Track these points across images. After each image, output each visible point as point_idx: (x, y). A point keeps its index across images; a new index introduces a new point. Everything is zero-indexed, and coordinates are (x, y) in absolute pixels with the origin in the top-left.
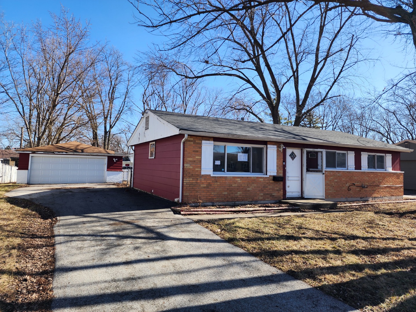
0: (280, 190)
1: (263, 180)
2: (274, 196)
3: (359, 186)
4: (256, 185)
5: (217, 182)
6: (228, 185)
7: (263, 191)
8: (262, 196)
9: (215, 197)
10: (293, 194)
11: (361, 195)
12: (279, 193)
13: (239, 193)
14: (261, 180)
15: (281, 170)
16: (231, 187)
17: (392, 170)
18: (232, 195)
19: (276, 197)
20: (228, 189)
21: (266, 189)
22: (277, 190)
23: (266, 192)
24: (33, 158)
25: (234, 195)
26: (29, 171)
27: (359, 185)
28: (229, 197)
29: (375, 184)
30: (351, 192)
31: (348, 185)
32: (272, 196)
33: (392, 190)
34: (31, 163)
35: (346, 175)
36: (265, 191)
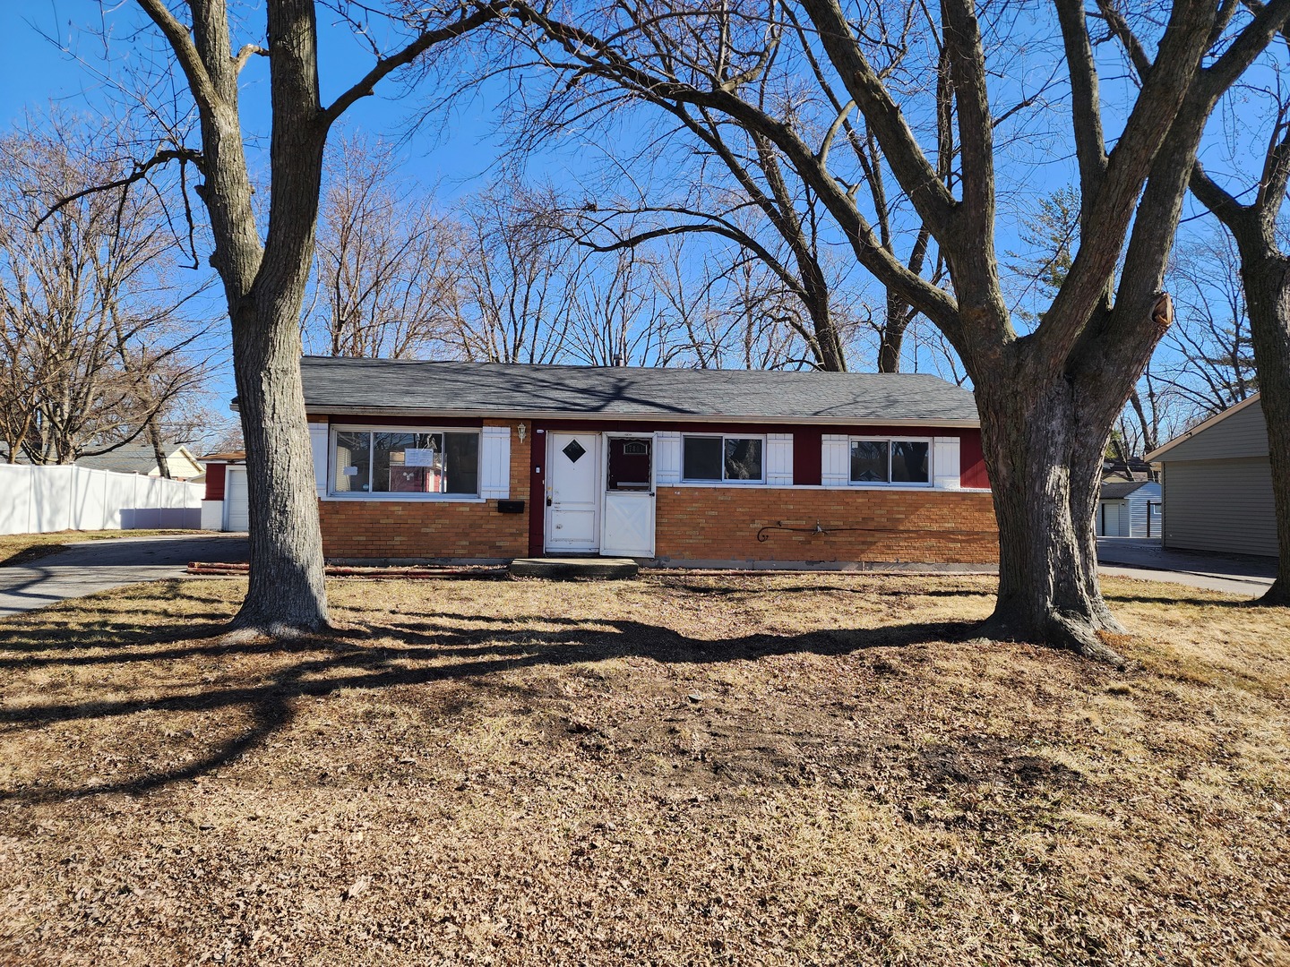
0: (521, 535)
1: (468, 509)
2: (500, 547)
3: (804, 530)
4: (447, 522)
5: (337, 513)
6: (369, 521)
7: (468, 535)
8: (463, 547)
9: (333, 547)
10: (571, 546)
11: (810, 554)
12: (516, 540)
13: (396, 539)
14: (462, 509)
15: (523, 486)
16: (377, 525)
17: (963, 484)
18: (378, 543)
19: (507, 551)
20: (367, 530)
21: (480, 530)
22: (512, 534)
23: (478, 539)
24: (234, 473)
25: (383, 543)
26: (226, 502)
27: (802, 527)
28: (370, 547)
29: (871, 525)
30: (769, 543)
31: (758, 525)
32: (493, 546)
33: (951, 545)
34: (230, 485)
35: (750, 498)
36: (474, 535)
